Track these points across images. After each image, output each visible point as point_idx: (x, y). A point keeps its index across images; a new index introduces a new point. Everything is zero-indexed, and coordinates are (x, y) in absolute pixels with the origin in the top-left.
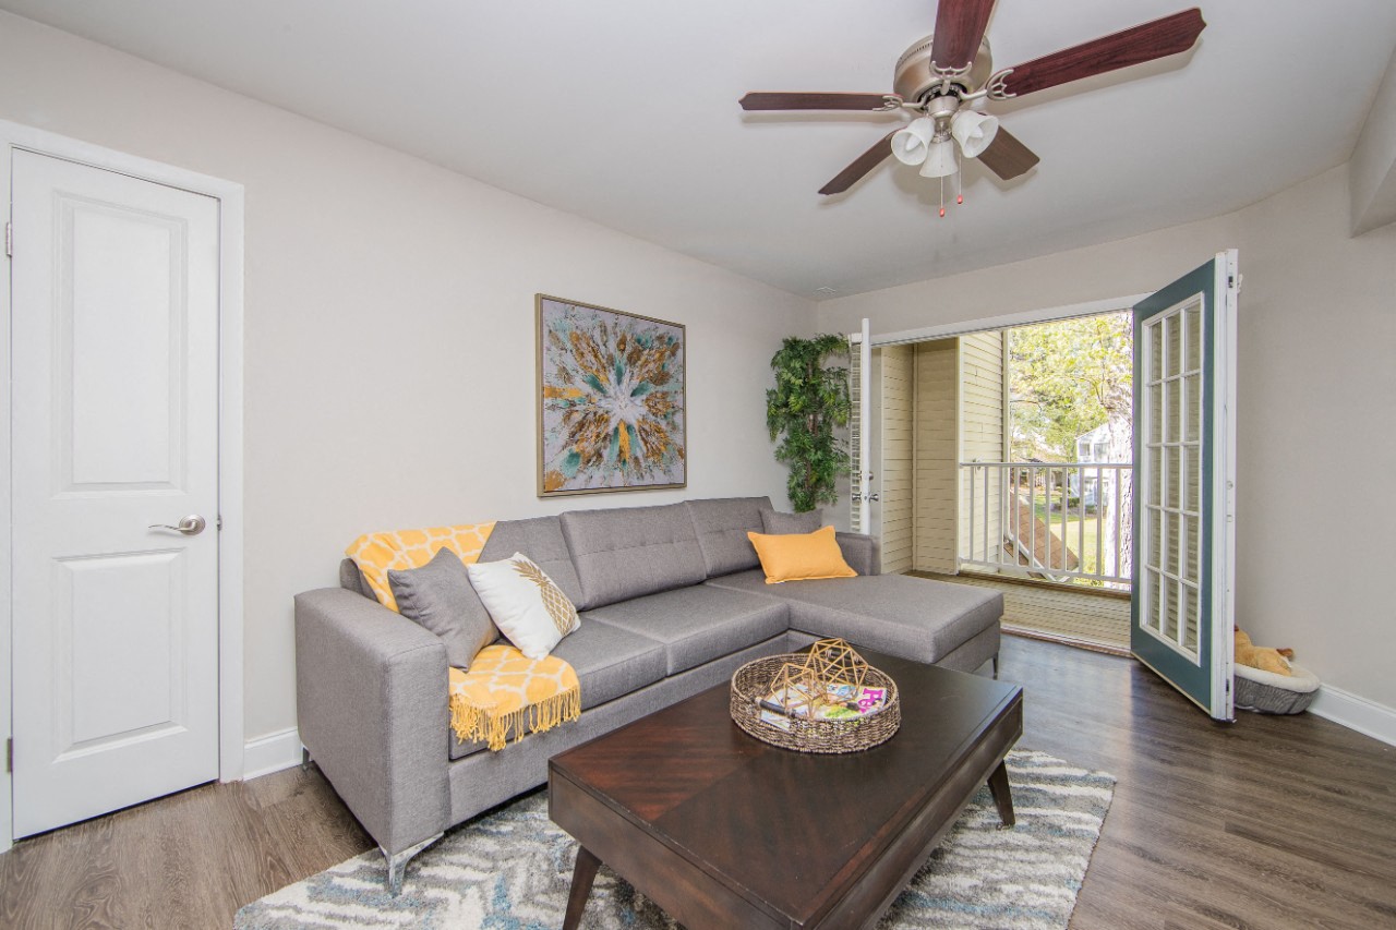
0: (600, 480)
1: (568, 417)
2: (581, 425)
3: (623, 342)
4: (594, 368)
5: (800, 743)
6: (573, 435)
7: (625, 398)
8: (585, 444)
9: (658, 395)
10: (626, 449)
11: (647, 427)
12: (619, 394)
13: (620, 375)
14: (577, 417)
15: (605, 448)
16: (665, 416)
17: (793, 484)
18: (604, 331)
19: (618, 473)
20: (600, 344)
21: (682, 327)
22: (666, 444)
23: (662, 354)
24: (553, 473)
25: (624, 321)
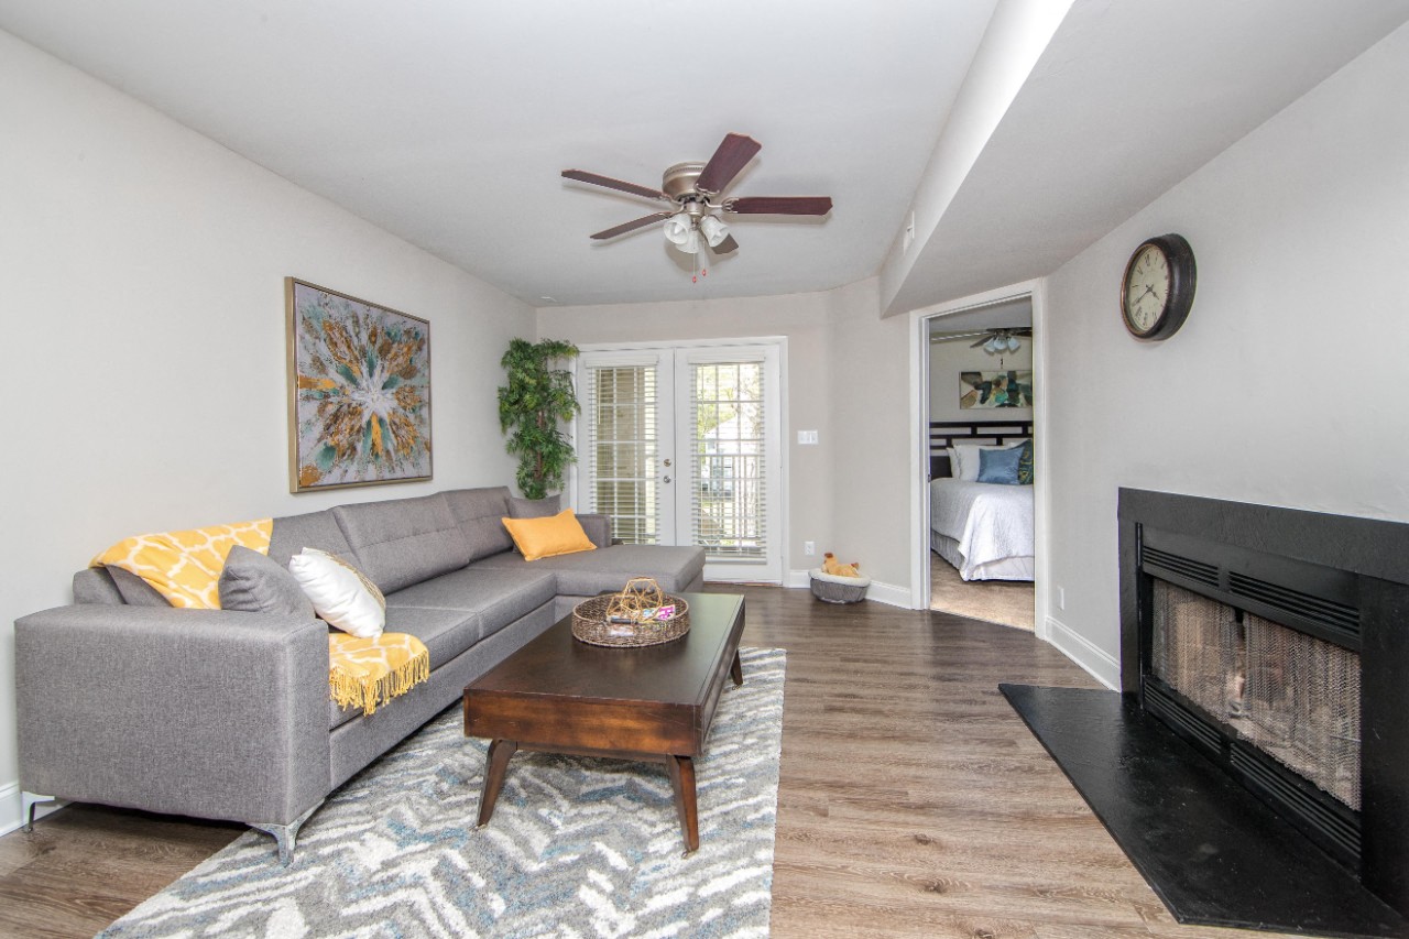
0: (354, 474)
1: (321, 410)
2: (336, 417)
3: (373, 335)
4: (348, 358)
5: (640, 641)
6: (328, 427)
7: (376, 392)
8: (340, 437)
9: (407, 389)
10: (378, 441)
11: (397, 421)
12: (371, 387)
13: (371, 367)
14: (331, 409)
15: (358, 441)
16: (414, 410)
17: (523, 474)
18: (356, 322)
19: (371, 467)
20: (352, 334)
21: (427, 323)
22: (414, 438)
23: (409, 349)
24: (307, 467)
25: (375, 313)
